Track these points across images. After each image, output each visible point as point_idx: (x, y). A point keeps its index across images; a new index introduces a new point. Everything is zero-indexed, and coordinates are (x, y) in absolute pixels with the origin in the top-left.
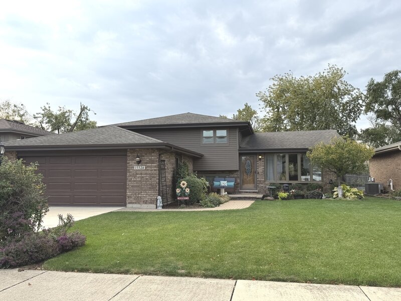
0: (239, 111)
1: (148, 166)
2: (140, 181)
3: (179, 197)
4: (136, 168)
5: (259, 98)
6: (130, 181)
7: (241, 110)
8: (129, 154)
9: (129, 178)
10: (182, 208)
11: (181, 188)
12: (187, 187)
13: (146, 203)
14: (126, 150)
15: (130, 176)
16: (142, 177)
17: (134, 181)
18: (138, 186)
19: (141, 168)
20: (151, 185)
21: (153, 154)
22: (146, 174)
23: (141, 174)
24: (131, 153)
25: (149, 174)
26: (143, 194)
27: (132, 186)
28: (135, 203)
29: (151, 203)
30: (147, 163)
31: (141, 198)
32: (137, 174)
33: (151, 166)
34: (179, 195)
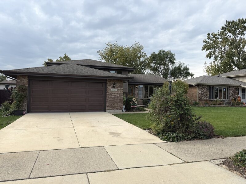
0: (61, 58)
1: (119, 90)
2: (114, 97)
3: (132, 106)
4: (112, 90)
5: (99, 54)
6: (109, 97)
7: (62, 57)
8: (108, 82)
9: (108, 96)
10: (134, 111)
11: (133, 101)
12: (136, 101)
13: (117, 110)
14: (106, 80)
15: (109, 94)
16: (115, 95)
17: (111, 97)
18: (113, 100)
19: (115, 90)
20: (120, 99)
21: (121, 83)
22: (117, 93)
23: (115, 93)
24: (109, 82)
25: (119, 94)
26: (116, 105)
27: (110, 100)
28: (112, 109)
29: (120, 109)
30: (118, 88)
31: (114, 107)
32: (112, 93)
33: (120, 90)
34: (132, 105)
